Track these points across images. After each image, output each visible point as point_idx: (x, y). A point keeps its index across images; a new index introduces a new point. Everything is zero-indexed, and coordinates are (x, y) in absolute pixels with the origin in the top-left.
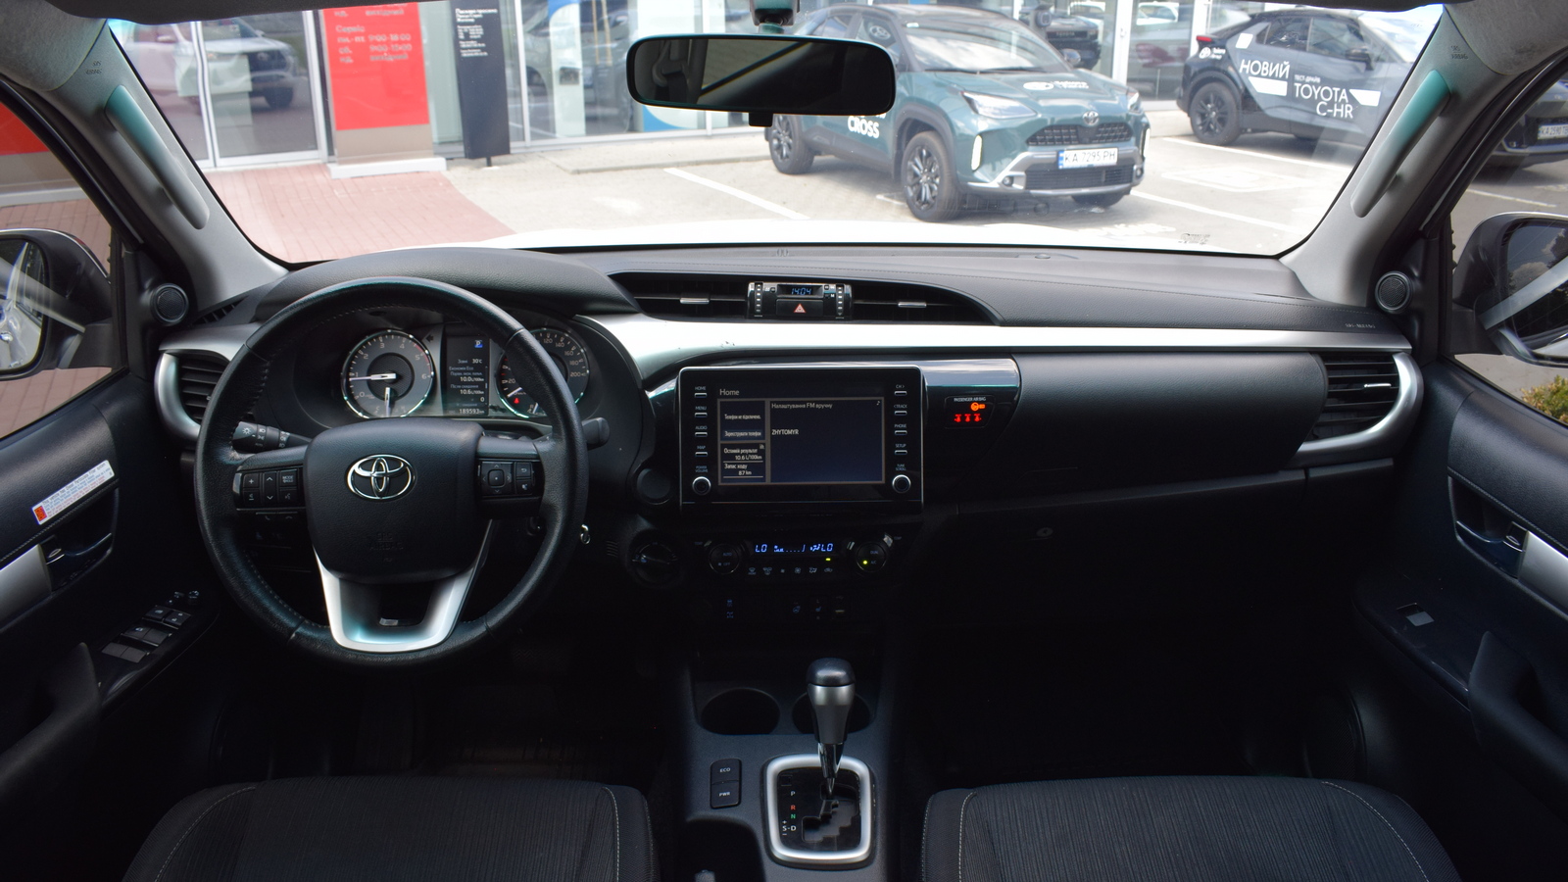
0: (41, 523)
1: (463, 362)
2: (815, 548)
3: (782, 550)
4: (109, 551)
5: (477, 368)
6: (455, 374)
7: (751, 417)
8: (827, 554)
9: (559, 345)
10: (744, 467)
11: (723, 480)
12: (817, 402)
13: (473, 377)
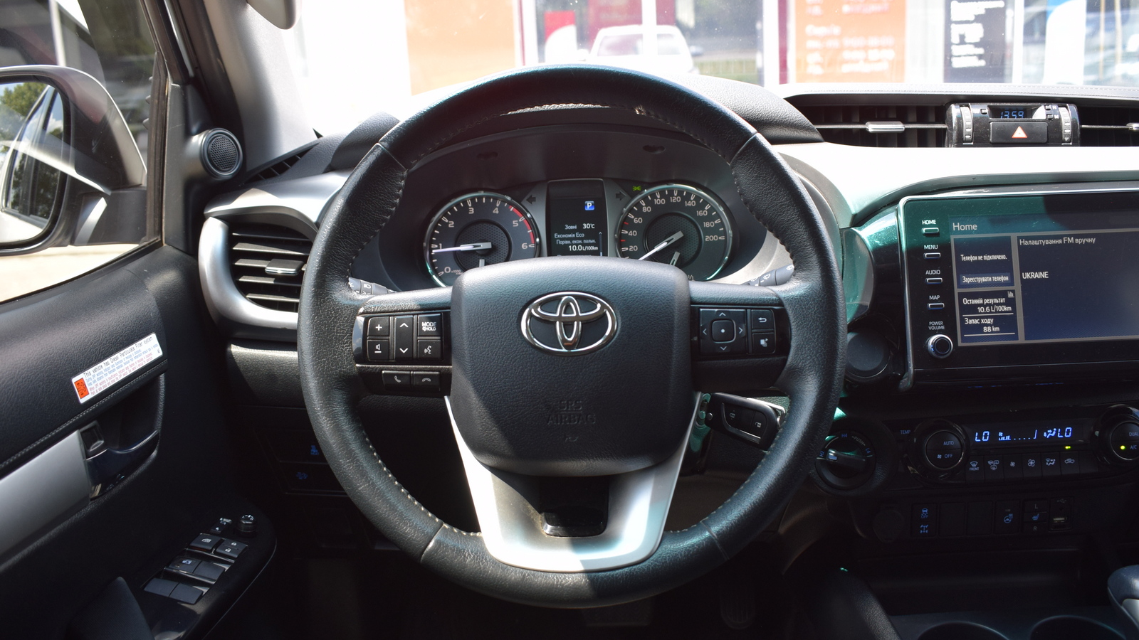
0: (82, 401)
1: (572, 227)
2: (1051, 433)
3: (1008, 438)
4: (154, 454)
5: (589, 234)
6: (563, 243)
7: (995, 257)
8: (1067, 442)
9: (689, 204)
10: (990, 321)
11: (964, 340)
12: (1076, 236)
13: (584, 245)
